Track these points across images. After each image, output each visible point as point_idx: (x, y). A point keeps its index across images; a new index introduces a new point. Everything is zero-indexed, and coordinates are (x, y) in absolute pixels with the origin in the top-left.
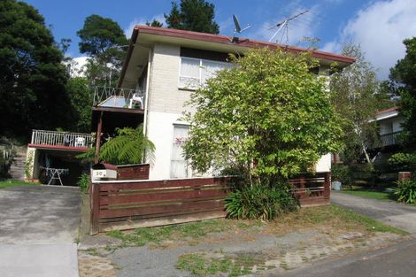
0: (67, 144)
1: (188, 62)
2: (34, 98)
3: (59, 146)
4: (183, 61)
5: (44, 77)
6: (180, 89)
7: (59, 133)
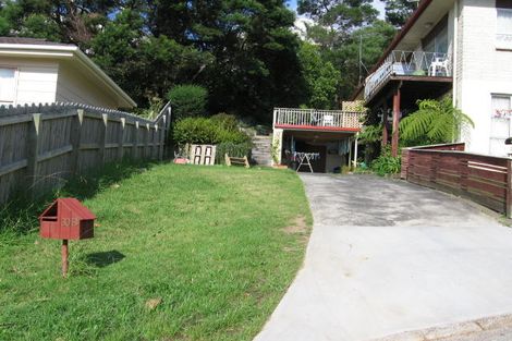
0: (315, 123)
1: (506, 14)
2: (266, 72)
3: (304, 126)
4: (499, 13)
5: (279, 46)
6: (498, 50)
7: (303, 111)
